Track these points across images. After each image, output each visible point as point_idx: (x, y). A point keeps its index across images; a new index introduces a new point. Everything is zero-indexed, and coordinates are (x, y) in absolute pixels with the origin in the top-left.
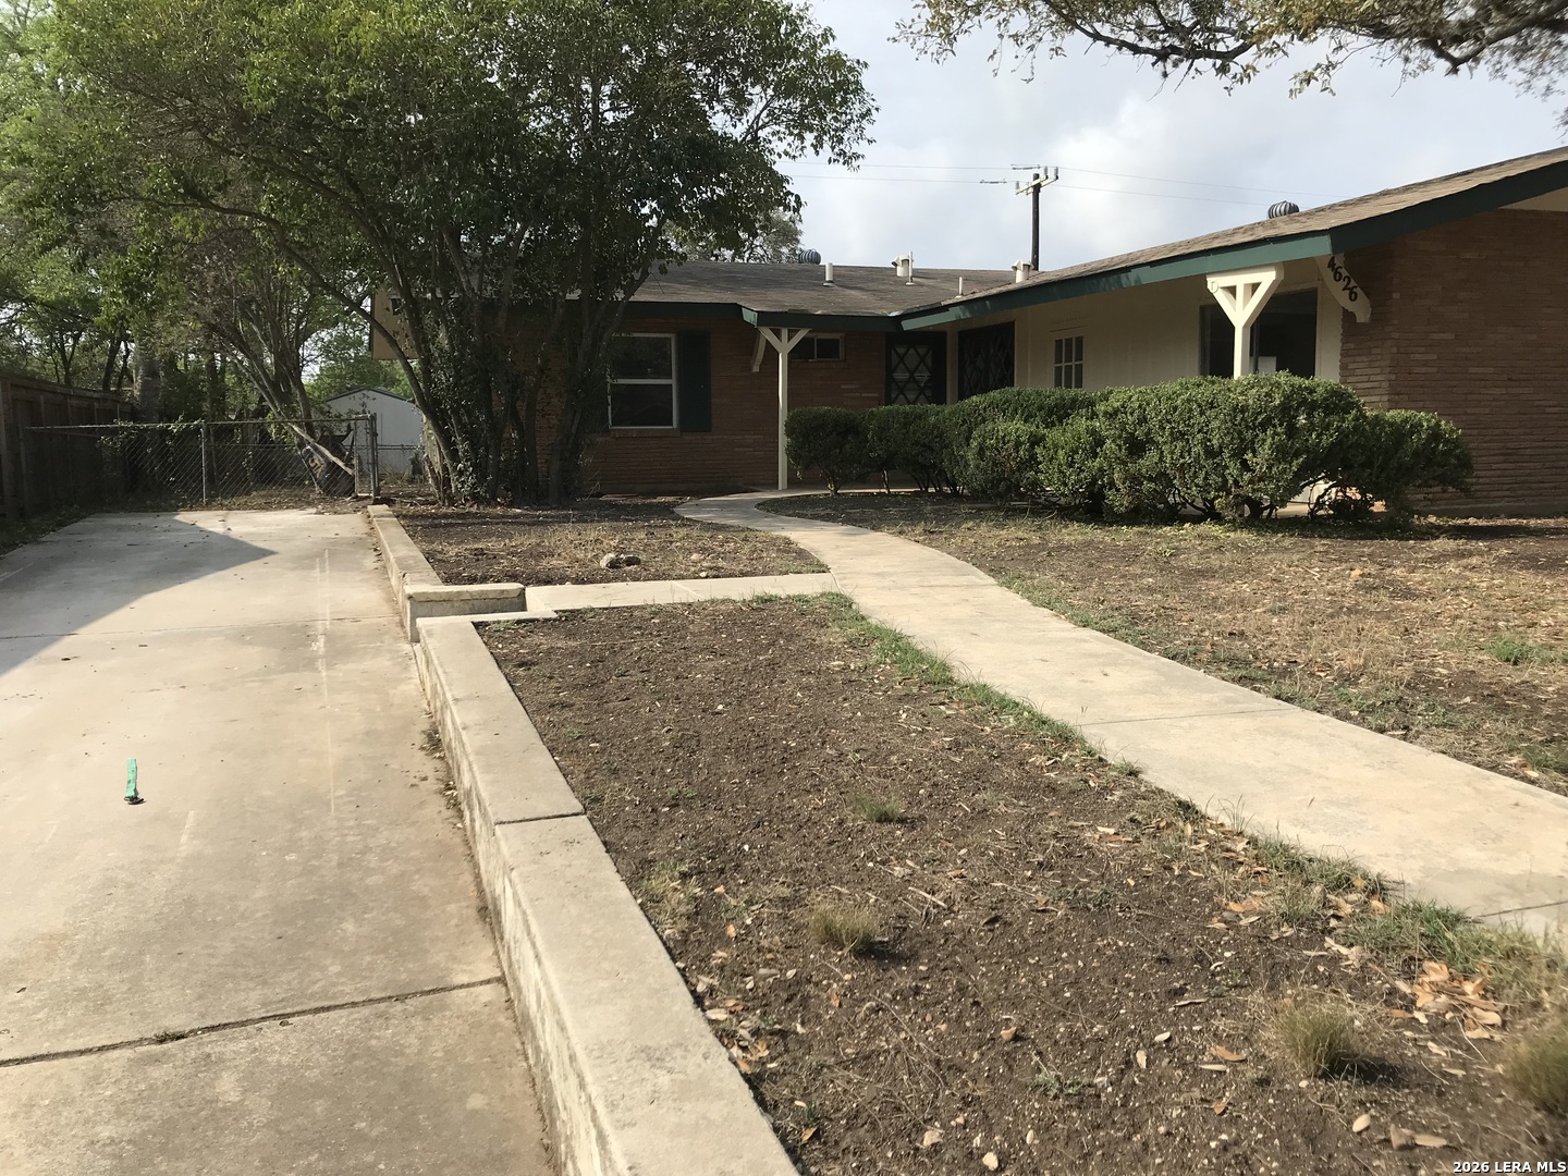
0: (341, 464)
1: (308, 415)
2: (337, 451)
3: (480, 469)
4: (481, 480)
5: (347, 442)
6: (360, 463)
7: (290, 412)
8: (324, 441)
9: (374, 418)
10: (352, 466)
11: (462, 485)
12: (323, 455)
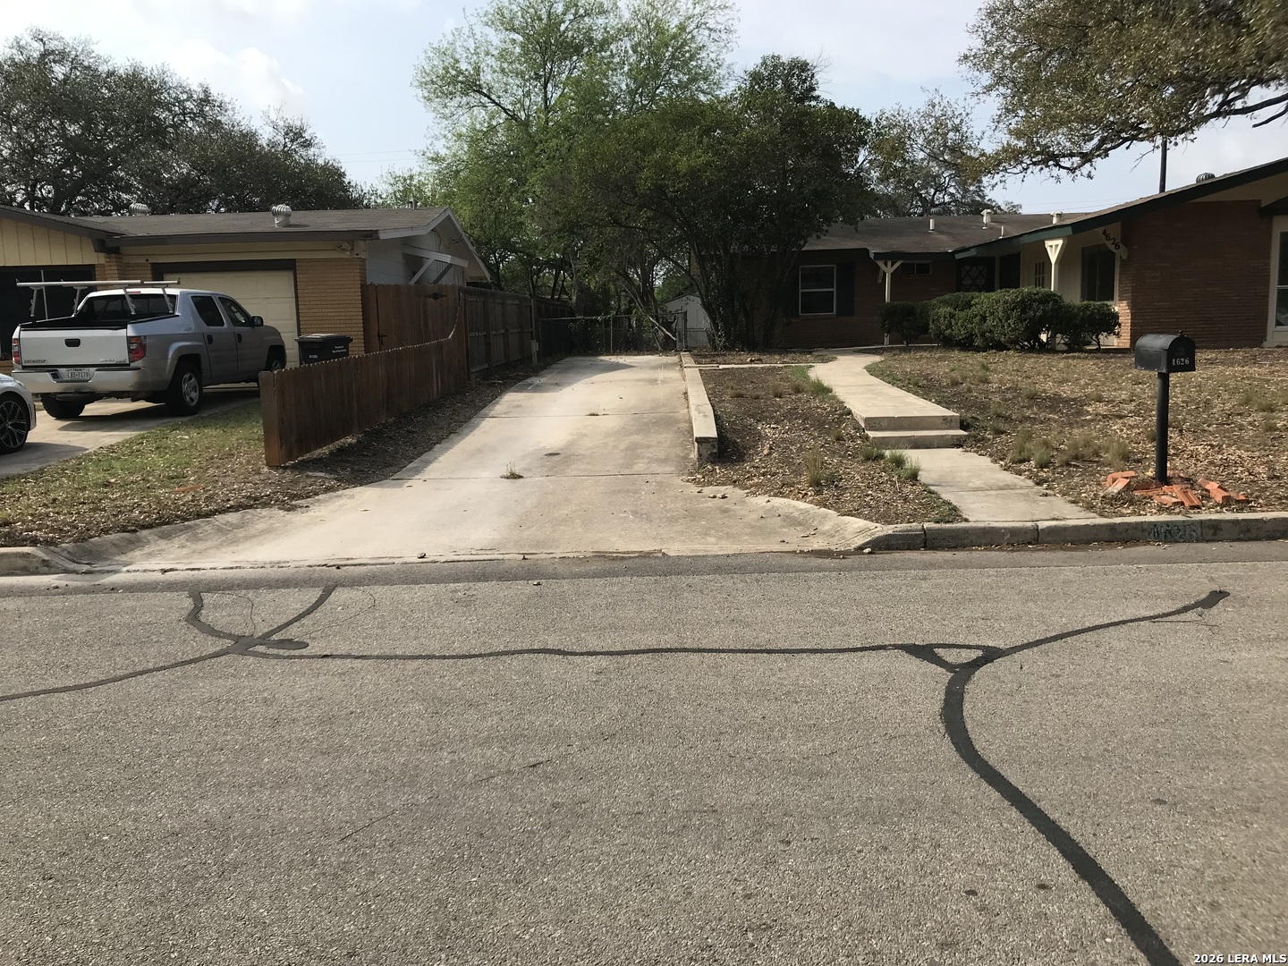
0: (670, 335)
1: (657, 312)
2: (669, 329)
3: (728, 335)
4: (727, 340)
5: (674, 325)
6: (679, 335)
7: (648, 311)
8: (663, 324)
9: (686, 313)
10: (675, 337)
11: (720, 342)
12: (662, 331)
